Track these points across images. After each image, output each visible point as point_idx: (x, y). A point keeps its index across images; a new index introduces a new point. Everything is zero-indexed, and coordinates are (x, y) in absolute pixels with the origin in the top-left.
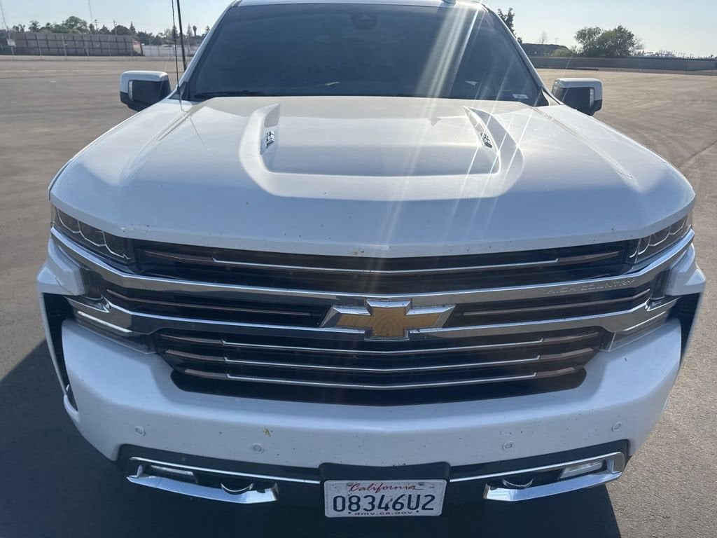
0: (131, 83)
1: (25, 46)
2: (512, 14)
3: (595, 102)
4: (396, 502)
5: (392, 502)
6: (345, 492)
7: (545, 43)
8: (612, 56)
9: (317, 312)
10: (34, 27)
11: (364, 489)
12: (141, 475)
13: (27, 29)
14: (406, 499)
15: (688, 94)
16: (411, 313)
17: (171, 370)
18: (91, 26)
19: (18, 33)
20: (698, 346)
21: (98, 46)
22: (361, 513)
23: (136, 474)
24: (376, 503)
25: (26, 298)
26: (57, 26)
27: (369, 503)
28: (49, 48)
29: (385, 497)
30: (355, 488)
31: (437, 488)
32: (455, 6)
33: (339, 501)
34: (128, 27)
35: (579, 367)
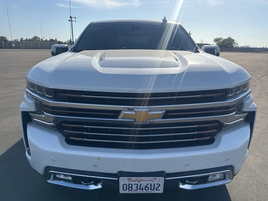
0: (55, 48)
1: (18, 46)
2: (190, 33)
3: (217, 53)
4: (146, 187)
5: (145, 187)
6: (127, 183)
7: (203, 43)
8: (227, 47)
9: (117, 113)
10: (22, 40)
11: (134, 181)
12: (52, 180)
13: (19, 41)
14: (149, 185)
15: (255, 59)
16: (149, 113)
17: (65, 138)
18: (42, 39)
19: (16, 42)
20: (262, 143)
21: (44, 46)
22: (133, 192)
23: (50, 180)
24: (139, 187)
25: (13, 127)
26: (30, 39)
27: (136, 187)
28: (26, 46)
29: (142, 184)
30: (130, 180)
31: (161, 181)
32: (167, 23)
33: (125, 186)
34: (55, 39)
35: (212, 137)
